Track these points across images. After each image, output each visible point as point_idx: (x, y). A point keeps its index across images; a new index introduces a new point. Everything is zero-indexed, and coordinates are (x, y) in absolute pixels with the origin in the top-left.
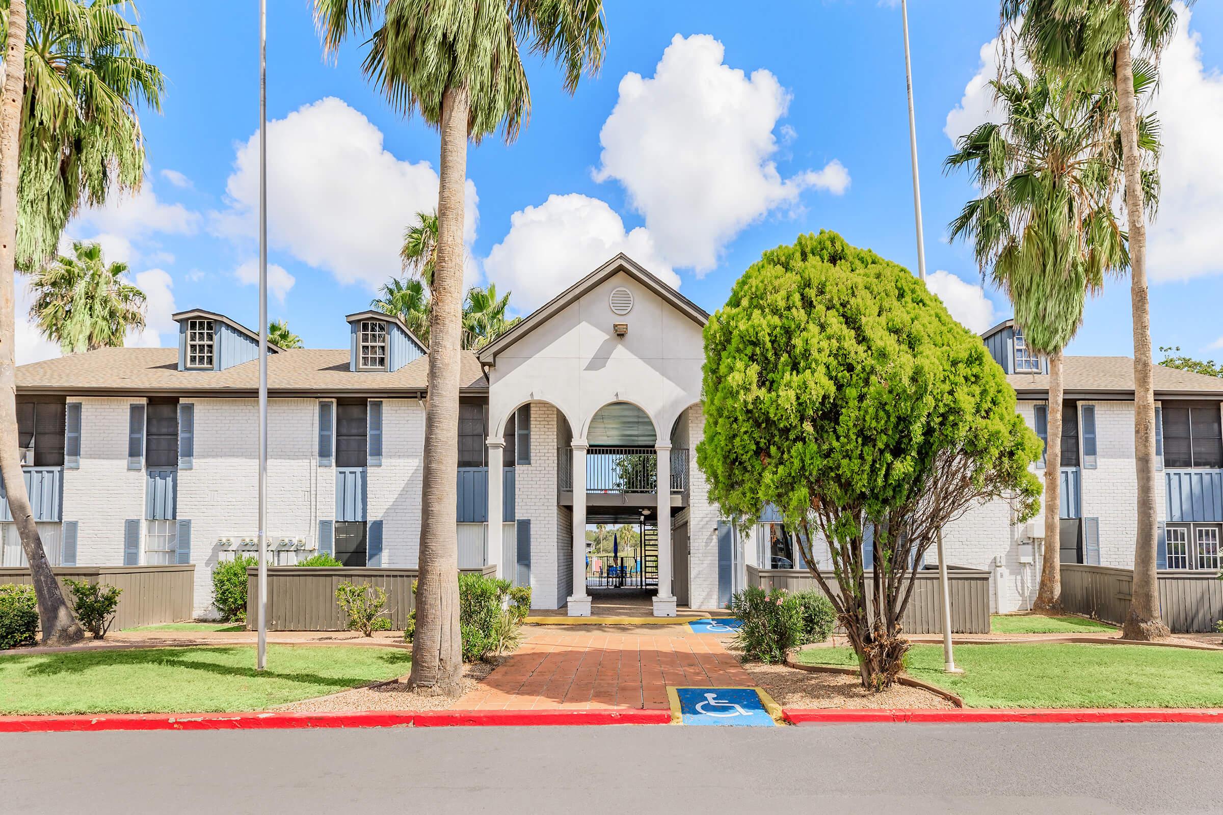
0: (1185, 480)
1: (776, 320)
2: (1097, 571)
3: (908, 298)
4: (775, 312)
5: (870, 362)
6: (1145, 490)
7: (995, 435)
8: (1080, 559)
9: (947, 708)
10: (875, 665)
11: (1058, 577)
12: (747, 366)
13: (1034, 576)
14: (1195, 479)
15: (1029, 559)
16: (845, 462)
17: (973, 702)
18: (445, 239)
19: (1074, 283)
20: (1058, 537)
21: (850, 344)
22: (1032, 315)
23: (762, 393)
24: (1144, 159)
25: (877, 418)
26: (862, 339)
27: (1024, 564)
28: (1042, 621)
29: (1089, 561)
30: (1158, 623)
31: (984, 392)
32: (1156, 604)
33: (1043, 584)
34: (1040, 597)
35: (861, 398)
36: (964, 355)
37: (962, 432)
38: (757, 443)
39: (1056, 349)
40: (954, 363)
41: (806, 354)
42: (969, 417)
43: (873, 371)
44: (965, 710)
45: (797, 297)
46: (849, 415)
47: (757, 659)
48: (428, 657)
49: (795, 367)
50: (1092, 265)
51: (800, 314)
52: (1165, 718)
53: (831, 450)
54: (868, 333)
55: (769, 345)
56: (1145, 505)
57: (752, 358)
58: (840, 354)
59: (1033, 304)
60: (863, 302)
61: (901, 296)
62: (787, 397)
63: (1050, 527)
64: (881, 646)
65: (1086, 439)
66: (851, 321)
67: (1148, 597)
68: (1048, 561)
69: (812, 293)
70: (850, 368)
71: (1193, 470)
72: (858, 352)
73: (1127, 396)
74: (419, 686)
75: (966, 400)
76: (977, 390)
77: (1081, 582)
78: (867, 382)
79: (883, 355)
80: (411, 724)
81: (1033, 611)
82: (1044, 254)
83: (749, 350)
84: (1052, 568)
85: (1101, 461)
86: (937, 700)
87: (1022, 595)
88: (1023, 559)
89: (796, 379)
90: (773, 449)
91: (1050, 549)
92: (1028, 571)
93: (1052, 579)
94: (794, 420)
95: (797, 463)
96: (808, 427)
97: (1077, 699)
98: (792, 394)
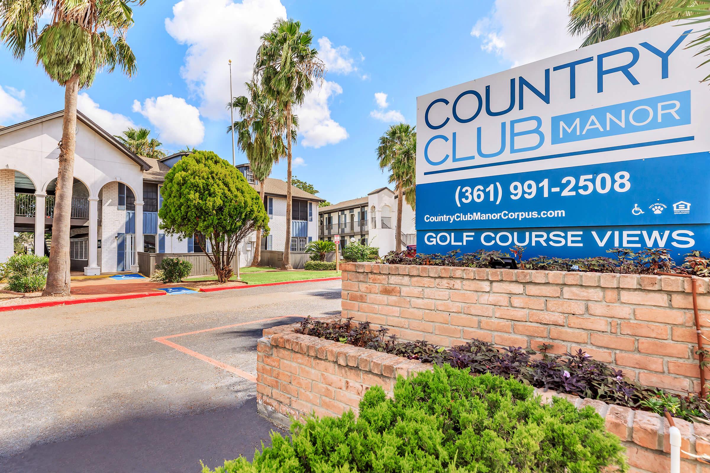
0: (297, 223)
1: (204, 181)
2: (271, 252)
3: (240, 179)
4: (203, 178)
5: (232, 197)
6: (288, 228)
7: (261, 217)
8: (266, 249)
9: (245, 284)
10: (223, 276)
11: (260, 254)
12: (195, 193)
13: (251, 254)
14: (300, 224)
15: (250, 249)
16: (224, 222)
17: (250, 283)
18: (70, 131)
19: (270, 160)
20: (260, 241)
21: (226, 191)
22: (256, 167)
23: (200, 201)
24: (293, 127)
25: (233, 211)
26: (229, 190)
27: (248, 250)
28: (254, 269)
29: (269, 249)
30: (290, 265)
31: (259, 206)
32: (290, 260)
33: (255, 257)
34: (254, 261)
35: (230, 205)
36: (255, 197)
37: (254, 215)
38: (196, 215)
39: (263, 180)
40: (253, 199)
41: (214, 193)
42: (256, 212)
43: (233, 199)
44: (249, 285)
45: (210, 176)
46: (226, 210)
47: (170, 281)
48: (60, 283)
49: (210, 195)
50: (276, 154)
51: (211, 181)
52: (293, 282)
53: (221, 218)
54: (232, 189)
55: (202, 188)
56: (288, 232)
57: (196, 191)
58: (224, 194)
59: (257, 164)
60: (229, 180)
61: (238, 178)
62: (210, 204)
63: (258, 238)
64: (226, 271)
65: (270, 209)
66: (226, 185)
67: (288, 258)
68: (257, 249)
69: (214, 175)
70: (226, 197)
71: (299, 221)
72: (228, 193)
73: (285, 197)
74: (55, 294)
75: (256, 209)
76: (258, 206)
77: (267, 256)
78: (231, 202)
79: (236, 196)
80: (64, 304)
81: (250, 267)
82: (261, 148)
83: (195, 188)
84: (258, 251)
85: (274, 217)
86: (241, 283)
87: (247, 261)
88: (248, 249)
89: (212, 199)
90: (202, 217)
91: (257, 245)
92: (249, 253)
93: (258, 255)
94: (211, 210)
95: (211, 221)
96: (214, 212)
97: (274, 280)
98: (211, 203)
